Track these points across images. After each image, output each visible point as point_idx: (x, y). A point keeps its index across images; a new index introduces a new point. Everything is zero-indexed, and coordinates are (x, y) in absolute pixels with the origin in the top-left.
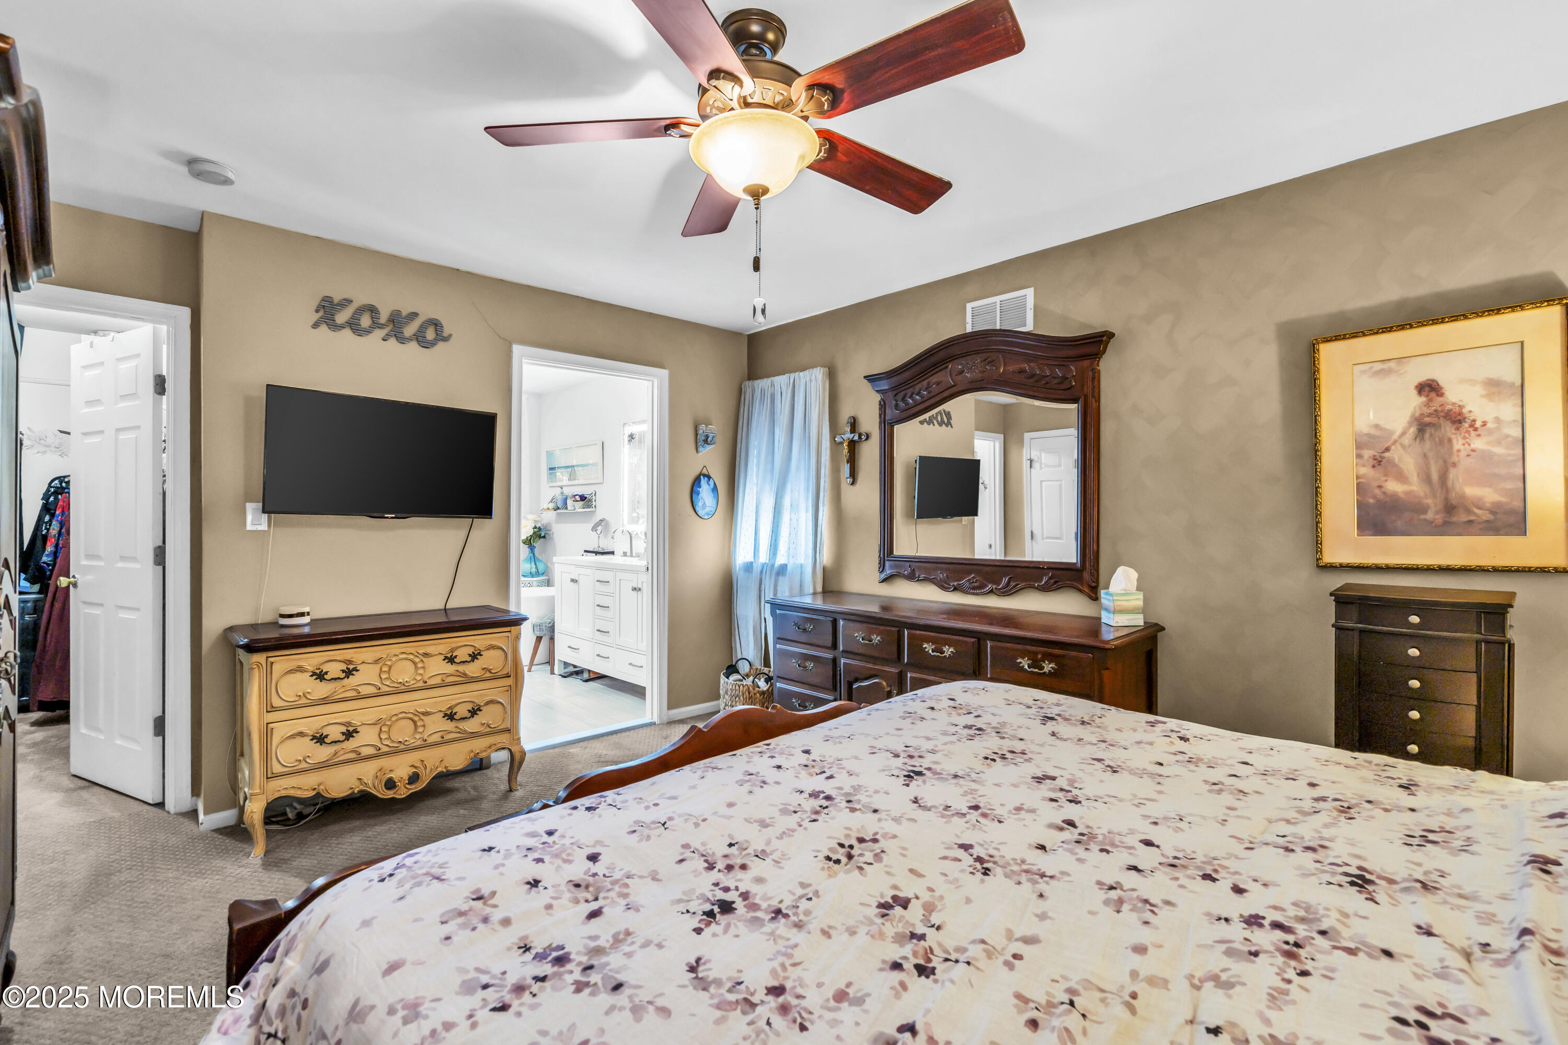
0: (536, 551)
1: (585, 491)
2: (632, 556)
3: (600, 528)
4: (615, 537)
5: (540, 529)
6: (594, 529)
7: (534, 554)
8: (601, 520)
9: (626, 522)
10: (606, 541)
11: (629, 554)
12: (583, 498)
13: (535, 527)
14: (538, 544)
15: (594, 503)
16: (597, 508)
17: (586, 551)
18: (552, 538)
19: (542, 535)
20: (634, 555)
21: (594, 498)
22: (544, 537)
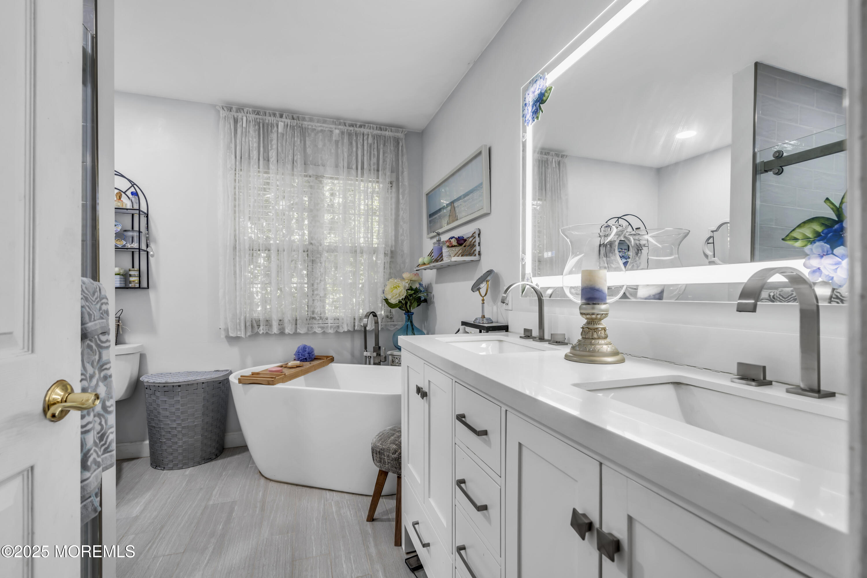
0: (415, 318)
1: (465, 232)
2: (541, 339)
3: (483, 286)
4: (509, 299)
5: (417, 291)
6: (476, 288)
7: (411, 322)
8: (490, 272)
9: (529, 269)
10: (495, 308)
11: (535, 333)
12: (461, 241)
13: (411, 289)
14: (416, 310)
15: (477, 248)
16: (482, 256)
17: (464, 323)
18: (433, 303)
19: (423, 299)
20: (547, 336)
21: (477, 239)
22: (425, 301)
